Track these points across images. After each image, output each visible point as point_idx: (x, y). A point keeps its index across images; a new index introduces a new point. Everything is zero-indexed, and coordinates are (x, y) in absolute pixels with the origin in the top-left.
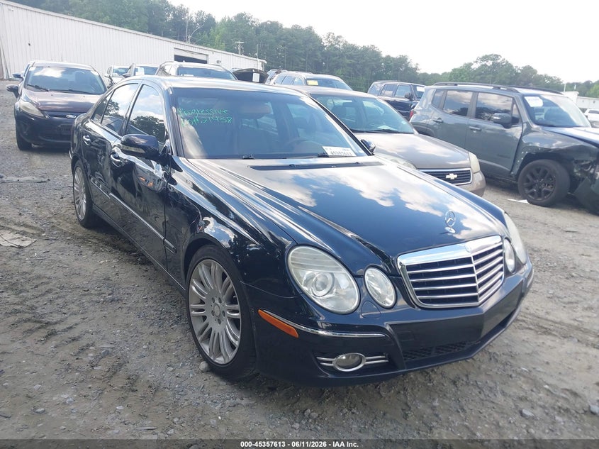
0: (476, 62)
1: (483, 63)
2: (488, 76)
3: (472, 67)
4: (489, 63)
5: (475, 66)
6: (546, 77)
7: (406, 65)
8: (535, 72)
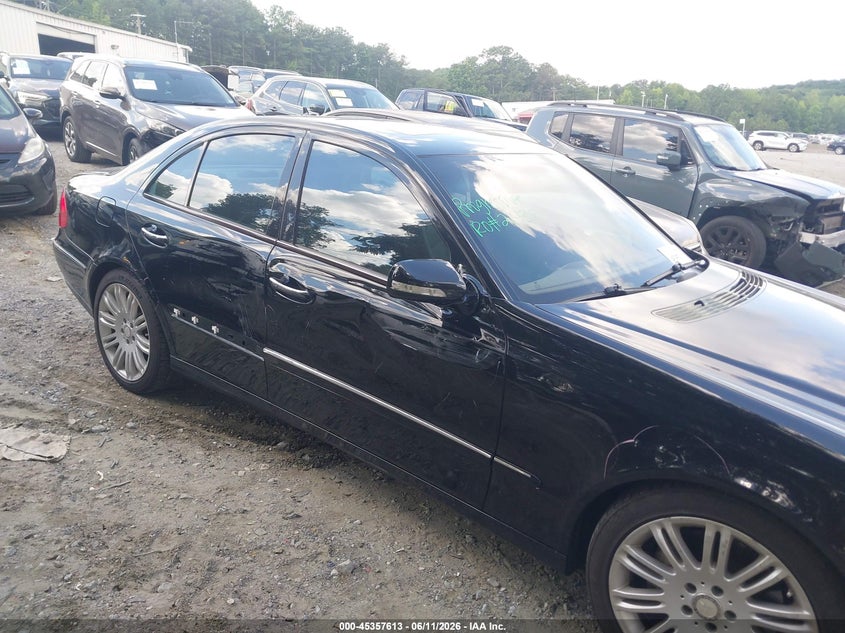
0: (482, 56)
1: (492, 57)
2: (499, 76)
3: (478, 62)
4: (499, 58)
5: (481, 62)
6: (568, 79)
7: (388, 58)
8: (554, 72)
